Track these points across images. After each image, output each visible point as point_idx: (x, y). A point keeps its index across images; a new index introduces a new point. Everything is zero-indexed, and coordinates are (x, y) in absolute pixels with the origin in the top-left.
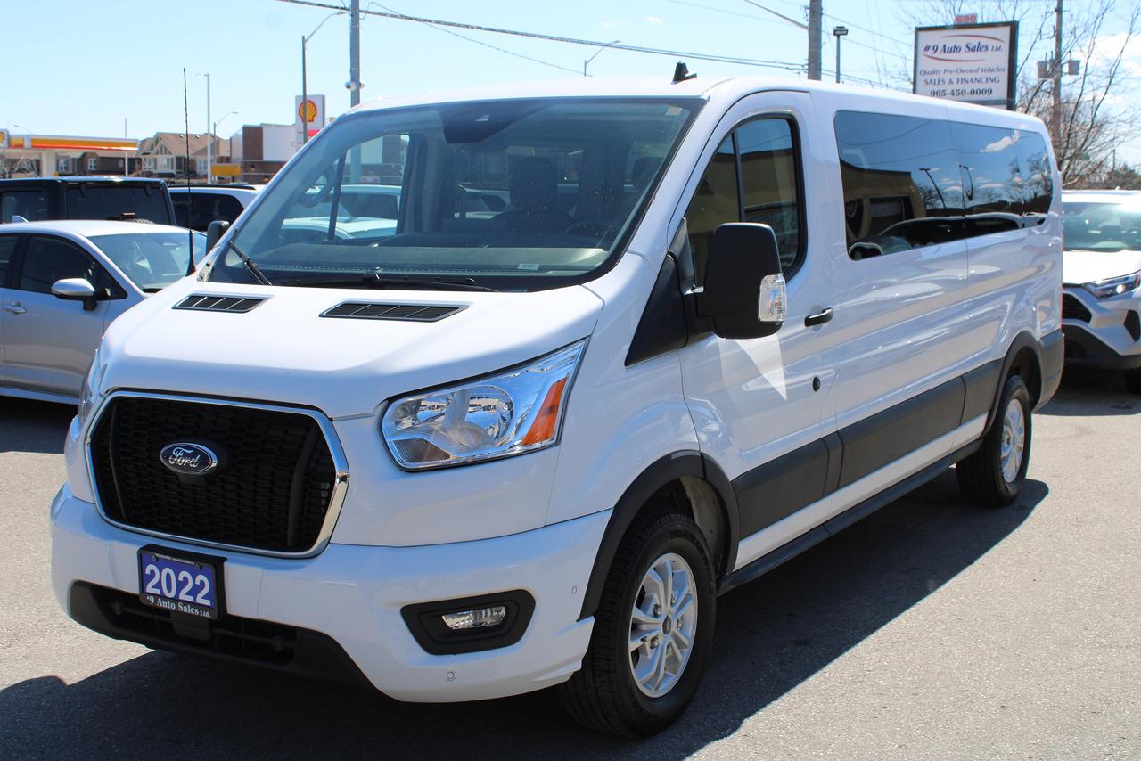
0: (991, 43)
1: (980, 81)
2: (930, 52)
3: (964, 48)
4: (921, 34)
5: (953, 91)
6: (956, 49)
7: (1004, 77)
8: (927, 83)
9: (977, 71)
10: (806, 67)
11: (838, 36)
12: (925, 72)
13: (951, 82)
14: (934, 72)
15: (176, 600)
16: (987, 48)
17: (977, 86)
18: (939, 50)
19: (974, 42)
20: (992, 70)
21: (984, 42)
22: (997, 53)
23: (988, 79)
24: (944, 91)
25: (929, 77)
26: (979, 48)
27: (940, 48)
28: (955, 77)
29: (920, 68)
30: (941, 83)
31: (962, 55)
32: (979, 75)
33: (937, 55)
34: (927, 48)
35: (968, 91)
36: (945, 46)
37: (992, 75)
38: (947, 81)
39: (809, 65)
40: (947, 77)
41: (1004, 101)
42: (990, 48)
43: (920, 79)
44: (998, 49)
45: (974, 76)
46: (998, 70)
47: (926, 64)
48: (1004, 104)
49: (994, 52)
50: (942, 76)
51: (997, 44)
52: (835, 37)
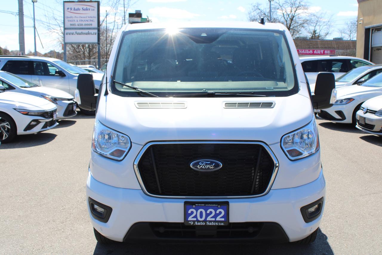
0: (91, 8)
1: (88, 21)
2: (69, 10)
3: (81, 9)
4: (66, 4)
5: (78, 24)
6: (79, 9)
7: (96, 20)
8: (69, 21)
9: (86, 17)
10: (18, 13)
11: (34, 3)
12: (68, 17)
13: (77, 21)
14: (71, 17)
15: (205, 221)
16: (89, 9)
17: (87, 23)
18: (72, 9)
19: (85, 7)
20: (92, 17)
21: (88, 7)
22: (93, 11)
23: (91, 20)
24: (75, 24)
25: (69, 19)
26: (87, 9)
27: (73, 9)
28: (79, 19)
29: (66, 16)
30: (74, 21)
31: (81, 12)
32: (87, 19)
33: (72, 11)
34: (68, 9)
35: (84, 24)
36: (74, 8)
37: (92, 19)
38: (76, 21)
39: (19, 13)
40: (76, 19)
41: (96, 28)
42: (90, 10)
43: (66, 20)
44: (94, 10)
45: (85, 19)
46: (94, 17)
47: (68, 14)
48: (96, 29)
49: (92, 11)
50: (74, 19)
51: (93, 8)
52: (33, 3)
